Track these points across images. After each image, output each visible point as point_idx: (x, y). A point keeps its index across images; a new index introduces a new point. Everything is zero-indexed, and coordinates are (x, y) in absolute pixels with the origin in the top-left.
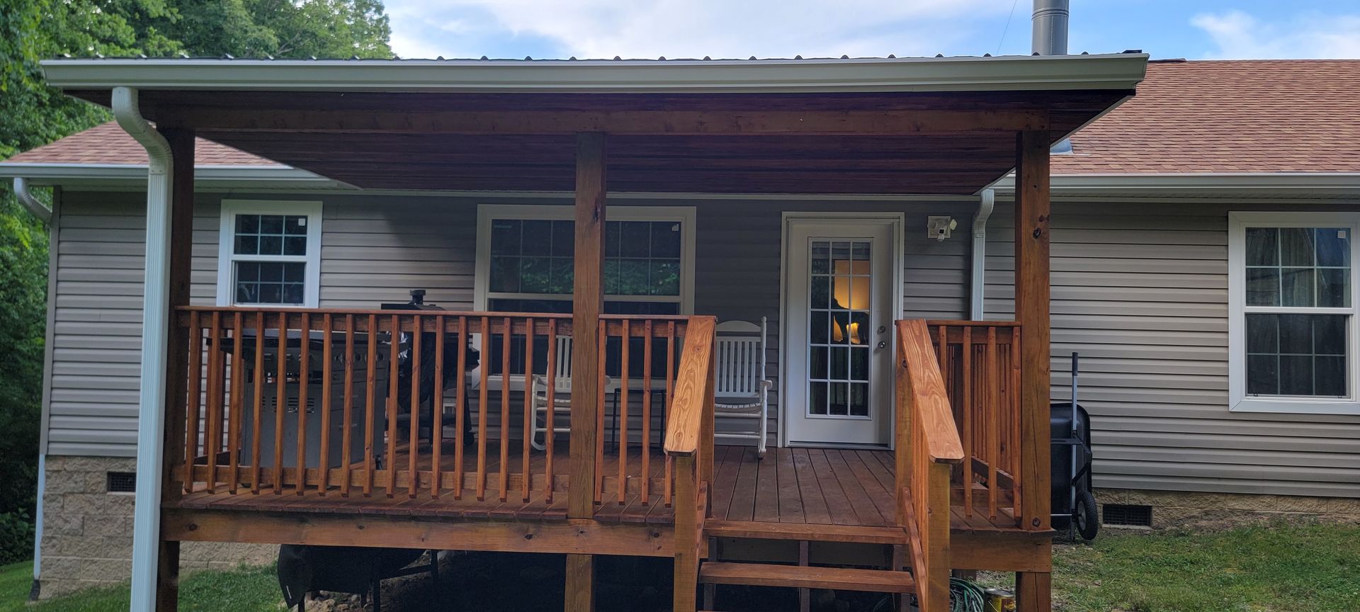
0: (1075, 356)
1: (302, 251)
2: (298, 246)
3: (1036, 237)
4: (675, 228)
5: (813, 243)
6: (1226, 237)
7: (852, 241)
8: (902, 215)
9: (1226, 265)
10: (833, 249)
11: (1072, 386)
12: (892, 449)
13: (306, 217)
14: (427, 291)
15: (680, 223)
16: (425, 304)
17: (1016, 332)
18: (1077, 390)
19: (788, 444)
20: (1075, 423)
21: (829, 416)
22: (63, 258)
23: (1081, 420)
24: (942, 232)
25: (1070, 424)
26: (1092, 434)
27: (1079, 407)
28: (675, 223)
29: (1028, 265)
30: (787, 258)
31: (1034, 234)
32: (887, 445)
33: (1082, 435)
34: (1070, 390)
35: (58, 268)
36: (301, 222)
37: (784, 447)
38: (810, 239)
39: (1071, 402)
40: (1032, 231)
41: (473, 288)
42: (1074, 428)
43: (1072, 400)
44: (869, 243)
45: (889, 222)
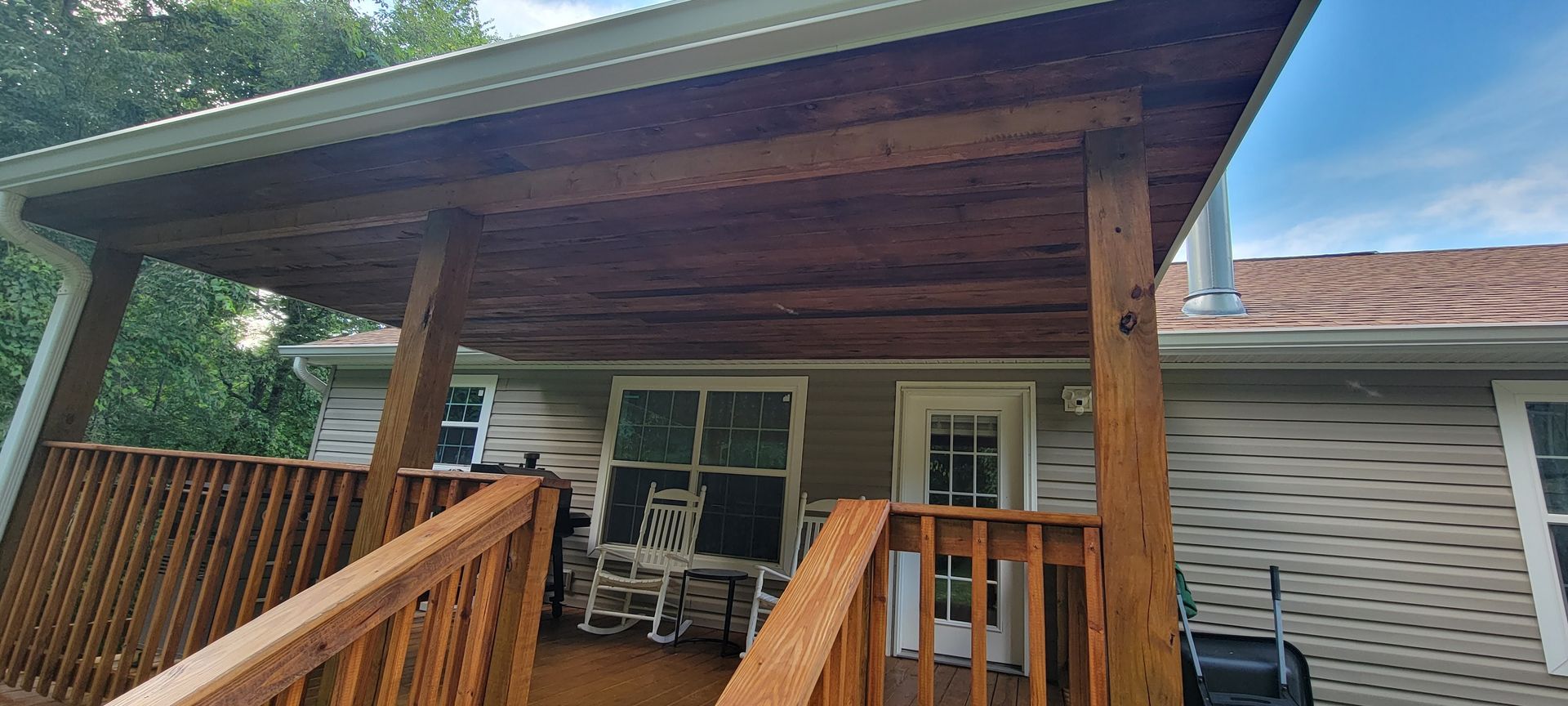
0: (1273, 571)
1: (476, 419)
2: (474, 415)
3: (1127, 331)
4: (787, 399)
5: (933, 416)
6: (1494, 414)
7: (977, 414)
8: (1033, 385)
9: (1500, 453)
10: (954, 423)
11: (1273, 611)
12: (1026, 674)
13: (484, 389)
14: (541, 455)
15: (791, 393)
16: (537, 467)
17: (1091, 538)
18: (1282, 618)
19: (898, 652)
20: (1284, 671)
21: (949, 621)
22: (326, 421)
23: (1293, 664)
24: (1080, 403)
25: (1276, 673)
26: (1314, 684)
27: (1287, 645)
28: (786, 393)
29: (1112, 392)
30: (901, 431)
31: (1122, 326)
32: (1021, 666)
33: (1298, 690)
34: (1271, 616)
35: (321, 429)
36: (480, 393)
37: (892, 656)
38: (928, 411)
39: (1273, 635)
40: (1116, 318)
41: (600, 455)
42: (1284, 681)
43: (1275, 631)
44: (996, 417)
45: (1018, 393)
